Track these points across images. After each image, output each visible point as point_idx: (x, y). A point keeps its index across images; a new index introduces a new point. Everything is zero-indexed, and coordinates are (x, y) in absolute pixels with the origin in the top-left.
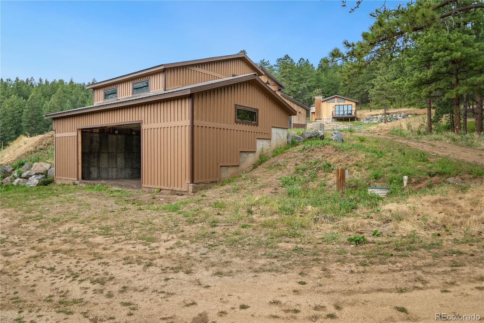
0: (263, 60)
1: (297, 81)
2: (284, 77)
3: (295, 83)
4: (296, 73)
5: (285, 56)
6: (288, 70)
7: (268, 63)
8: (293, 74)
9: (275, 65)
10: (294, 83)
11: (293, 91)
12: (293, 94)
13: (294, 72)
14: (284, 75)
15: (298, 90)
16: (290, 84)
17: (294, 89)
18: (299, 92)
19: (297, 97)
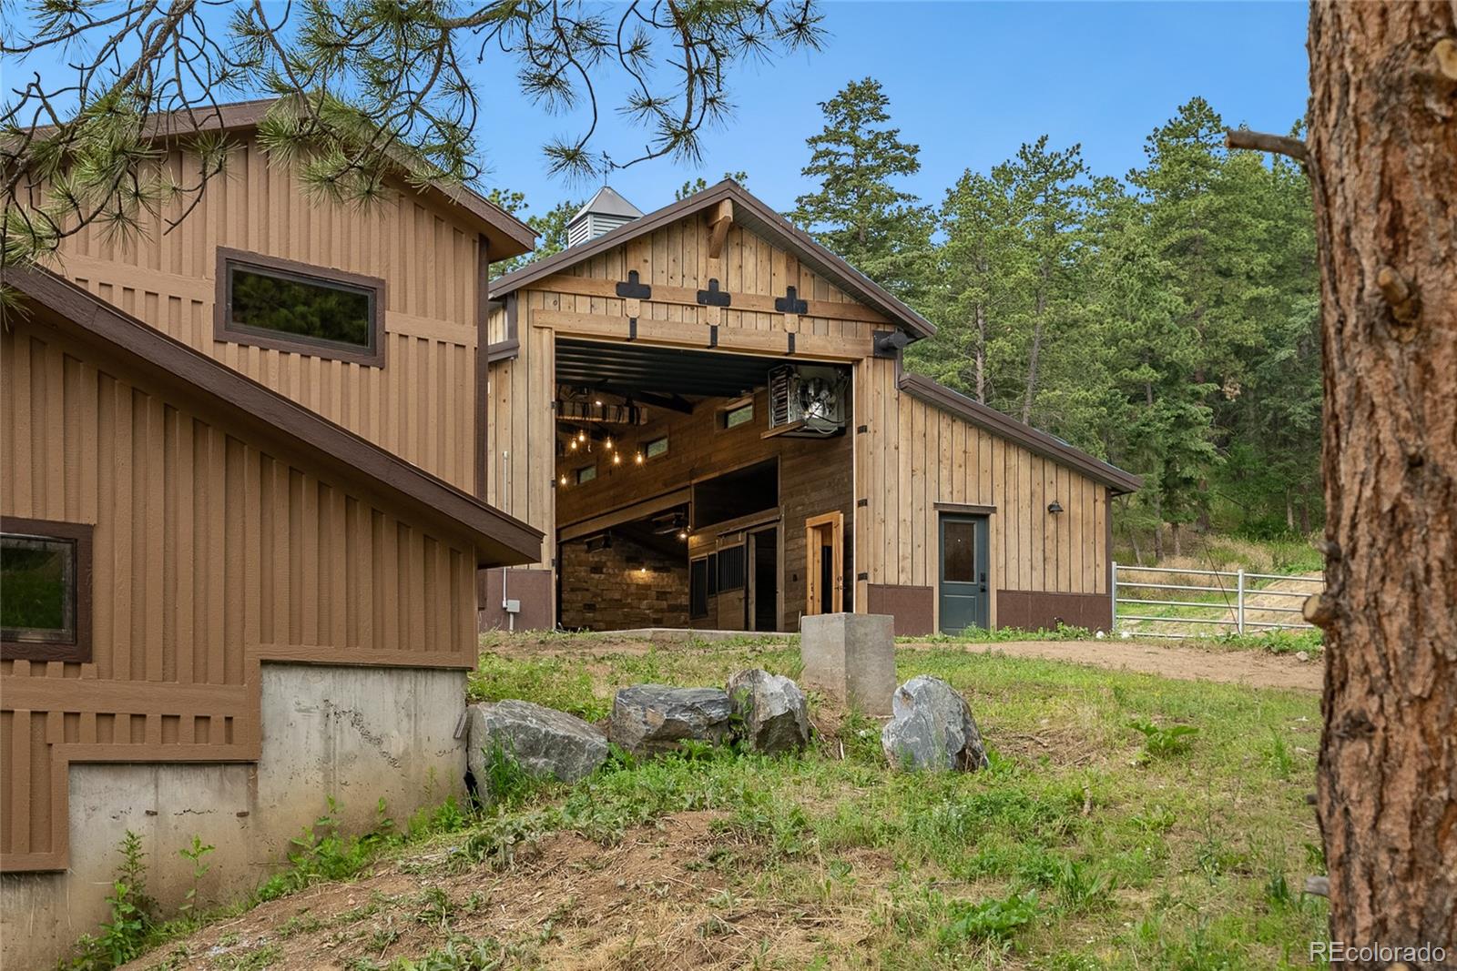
0: (1043, 141)
1: (1271, 279)
2: (1182, 249)
3: (1254, 292)
4: (1264, 225)
5: (1188, 110)
6: (1201, 203)
7: (1075, 158)
8: (1244, 228)
9: (1134, 177)
10: (1247, 295)
11: (1239, 350)
12: (1239, 366)
13: (1247, 219)
14: (1175, 237)
15: (1278, 342)
16: (1219, 302)
17: (1250, 332)
18: (1283, 354)
19: (1272, 392)
